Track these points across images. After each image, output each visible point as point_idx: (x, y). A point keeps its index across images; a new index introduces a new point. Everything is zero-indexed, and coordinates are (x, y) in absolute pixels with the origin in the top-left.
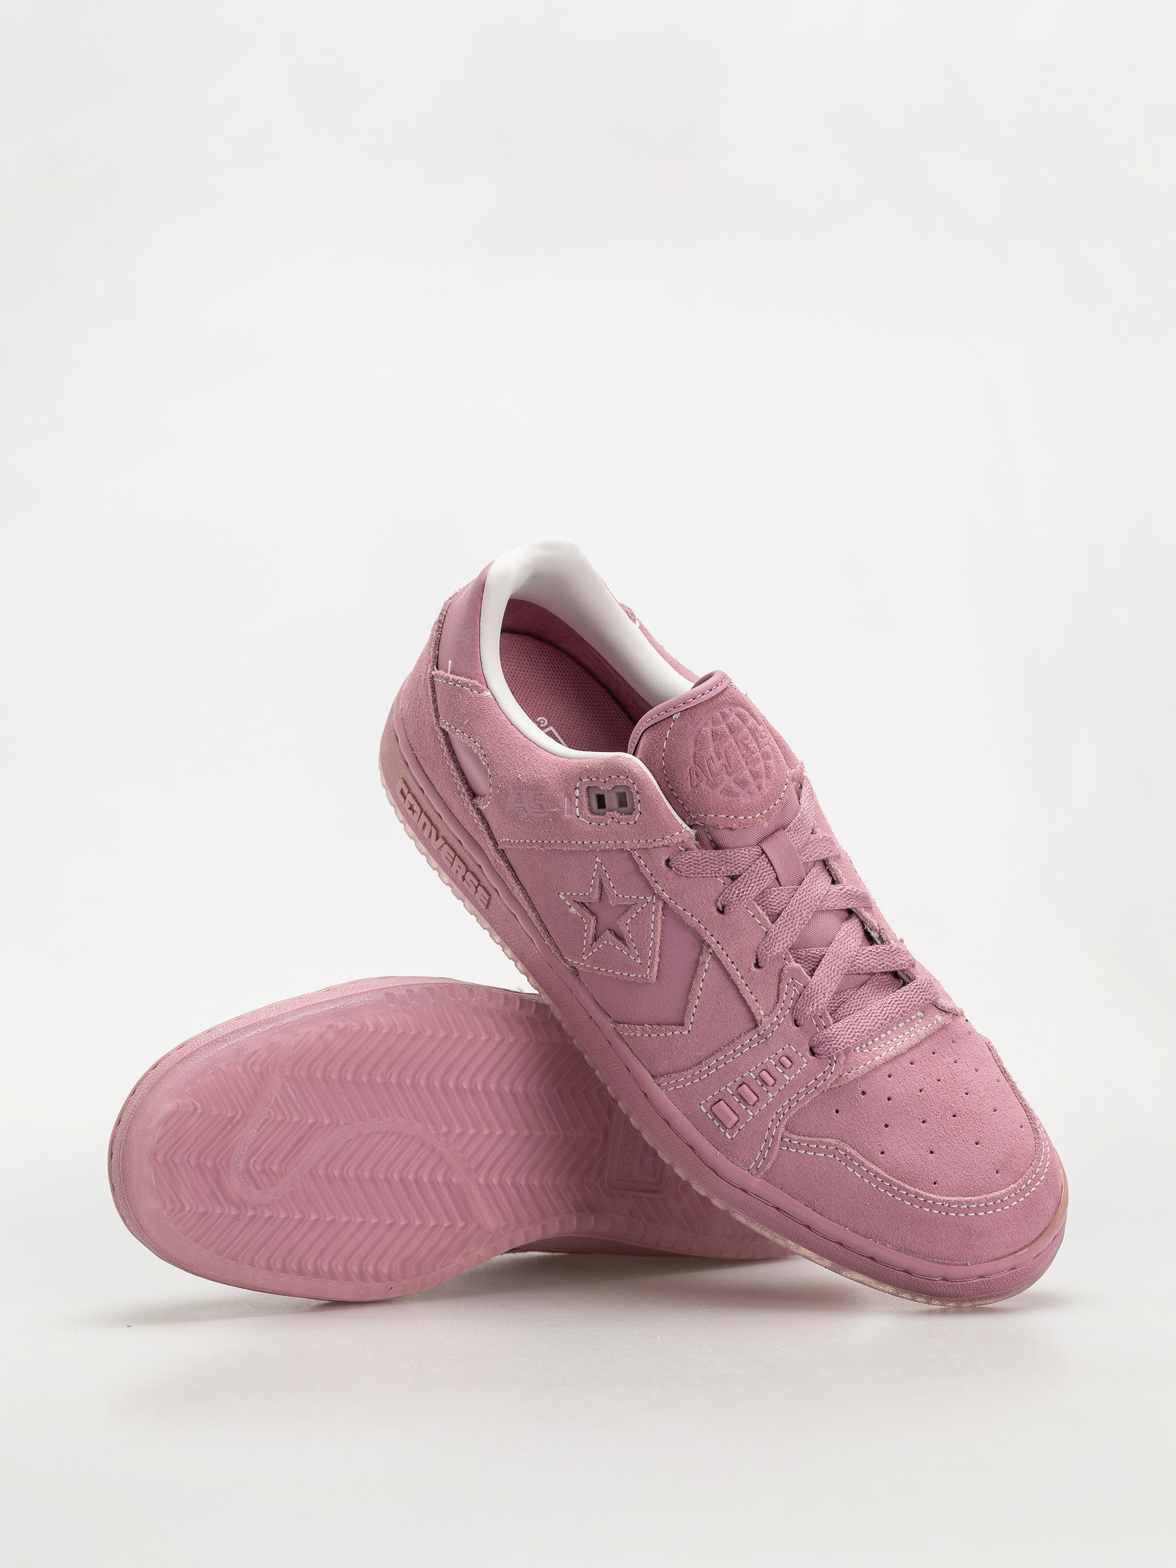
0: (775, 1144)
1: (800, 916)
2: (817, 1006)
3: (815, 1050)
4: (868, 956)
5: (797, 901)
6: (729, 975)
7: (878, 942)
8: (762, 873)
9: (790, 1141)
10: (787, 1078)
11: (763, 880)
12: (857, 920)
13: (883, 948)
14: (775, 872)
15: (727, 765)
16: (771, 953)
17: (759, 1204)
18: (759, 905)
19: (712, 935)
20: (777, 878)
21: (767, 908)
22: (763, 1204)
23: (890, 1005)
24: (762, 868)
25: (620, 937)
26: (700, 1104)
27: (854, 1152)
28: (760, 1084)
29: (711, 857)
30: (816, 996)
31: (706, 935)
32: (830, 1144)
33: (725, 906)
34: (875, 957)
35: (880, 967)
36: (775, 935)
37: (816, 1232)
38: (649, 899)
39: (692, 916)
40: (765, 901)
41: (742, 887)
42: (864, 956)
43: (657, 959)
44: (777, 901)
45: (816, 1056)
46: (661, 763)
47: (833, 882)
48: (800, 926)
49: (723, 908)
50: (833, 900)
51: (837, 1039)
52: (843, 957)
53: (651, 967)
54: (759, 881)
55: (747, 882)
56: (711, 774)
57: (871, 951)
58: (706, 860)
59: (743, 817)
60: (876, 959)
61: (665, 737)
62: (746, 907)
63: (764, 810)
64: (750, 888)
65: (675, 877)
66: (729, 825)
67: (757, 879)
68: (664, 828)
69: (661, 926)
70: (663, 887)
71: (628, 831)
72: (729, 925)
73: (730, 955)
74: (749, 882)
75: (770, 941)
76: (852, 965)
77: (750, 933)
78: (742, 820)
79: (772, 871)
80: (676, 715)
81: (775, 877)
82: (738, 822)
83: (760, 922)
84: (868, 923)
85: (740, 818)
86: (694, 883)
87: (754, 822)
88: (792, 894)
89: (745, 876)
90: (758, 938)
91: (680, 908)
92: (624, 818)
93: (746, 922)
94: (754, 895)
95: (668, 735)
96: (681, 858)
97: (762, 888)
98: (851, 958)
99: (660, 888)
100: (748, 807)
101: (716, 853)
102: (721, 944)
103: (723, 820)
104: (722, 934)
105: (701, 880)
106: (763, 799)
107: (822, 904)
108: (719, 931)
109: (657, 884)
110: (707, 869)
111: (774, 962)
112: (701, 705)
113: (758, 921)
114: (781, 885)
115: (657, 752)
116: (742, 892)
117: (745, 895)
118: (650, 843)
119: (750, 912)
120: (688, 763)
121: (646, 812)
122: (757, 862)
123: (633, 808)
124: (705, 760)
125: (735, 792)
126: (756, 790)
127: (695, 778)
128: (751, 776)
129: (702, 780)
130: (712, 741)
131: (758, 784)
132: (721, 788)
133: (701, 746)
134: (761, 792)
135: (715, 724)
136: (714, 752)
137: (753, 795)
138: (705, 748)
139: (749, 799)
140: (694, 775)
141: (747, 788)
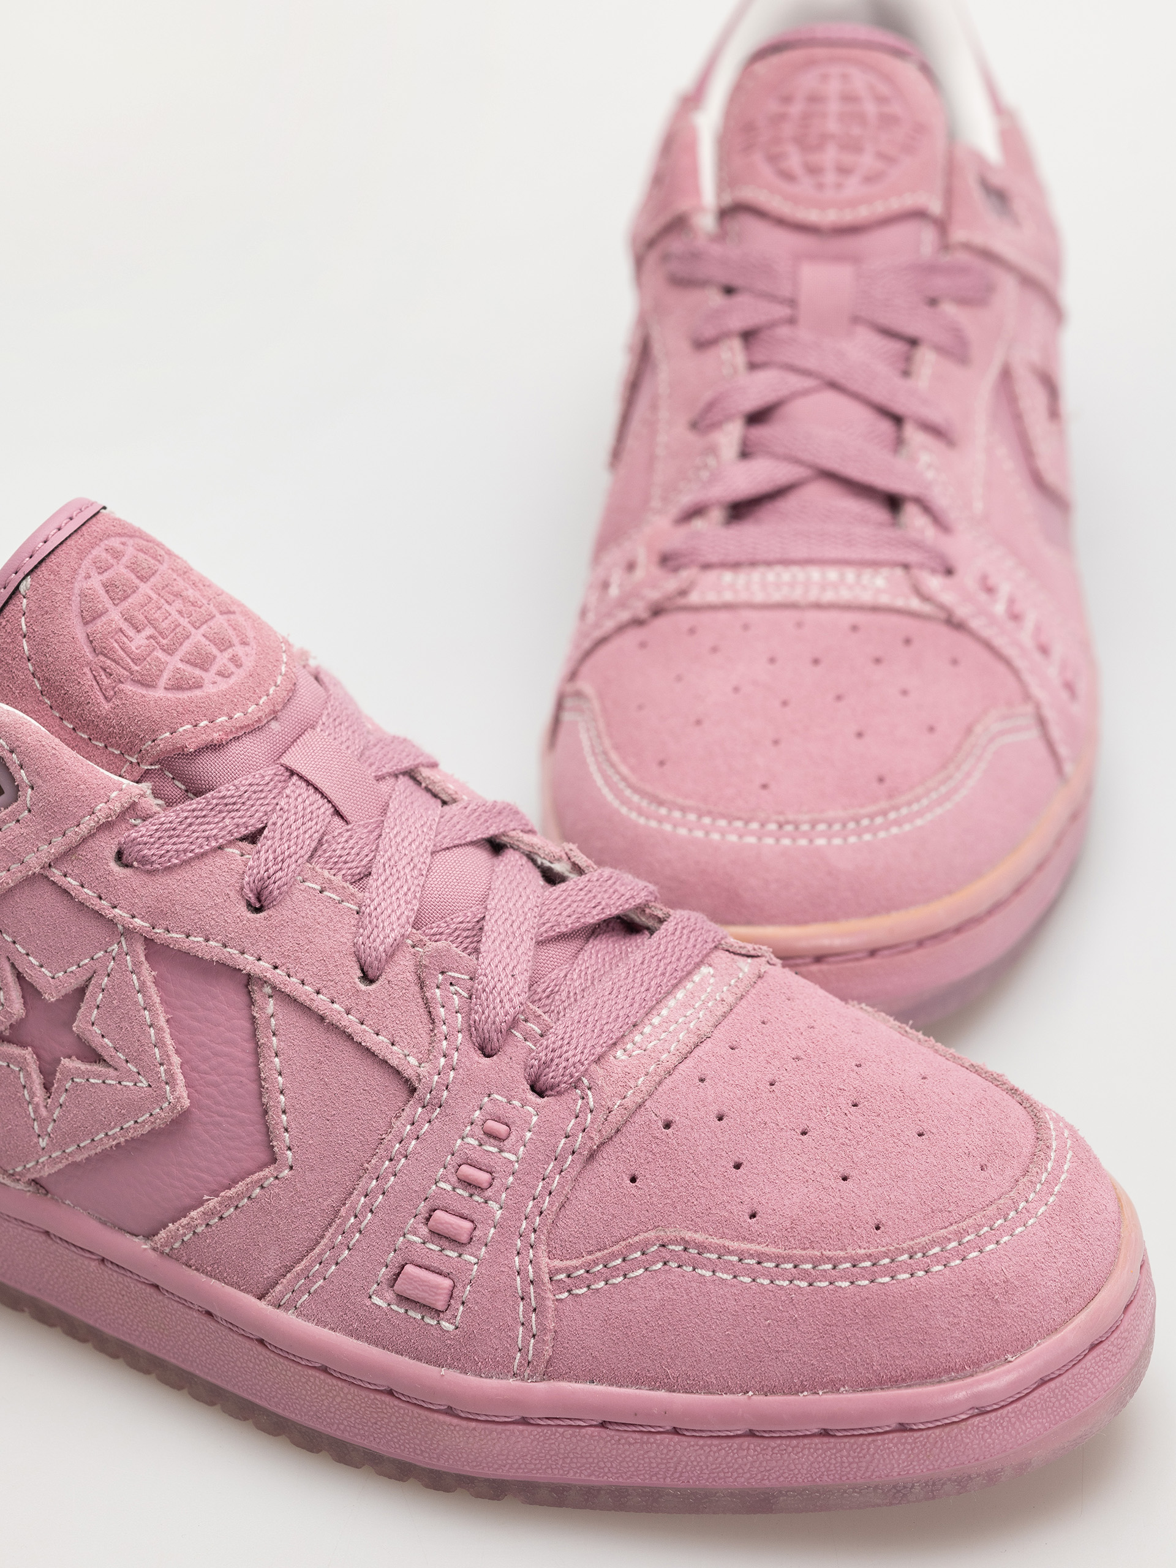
0: (543, 1294)
1: (408, 863)
2: (511, 1000)
3: (540, 1085)
5: (390, 841)
6: (322, 1018)
7: (573, 875)
8: (304, 809)
9: (569, 1276)
10: (513, 1158)
11: (311, 820)
12: (517, 855)
14: (329, 802)
15: (157, 634)
16: (382, 943)
17: (562, 1435)
18: (322, 867)
19: (259, 958)
20: (337, 813)
21: (340, 868)
22: (570, 1431)
23: (645, 966)
24: (300, 800)
25: (95, 1057)
26: (370, 1297)
27: (699, 1237)
28: (466, 1194)
29: (195, 814)
30: (499, 985)
31: (248, 963)
32: (648, 1243)
34: (579, 899)
36: (375, 910)
37: (696, 1434)
38: (114, 948)
39: (207, 940)
40: (332, 858)
41: (277, 844)
42: (557, 903)
43: (176, 1060)
44: (354, 851)
45: (549, 1093)
46: (32, 685)
47: (444, 803)
48: (416, 882)
49: (259, 899)
50: (456, 830)
51: (573, 1047)
52: (520, 912)
53: (171, 1081)
54: (303, 824)
55: (282, 833)
56: (133, 660)
57: (564, 893)
58: (189, 821)
59: (226, 718)
60: (581, 902)
61: (21, 632)
62: (300, 878)
63: (260, 698)
64: (292, 842)
65: (145, 878)
66: (205, 738)
67: (300, 821)
68: (87, 793)
69: (158, 990)
70: (130, 910)
71: (25, 834)
72: (282, 925)
73: (308, 979)
74: (287, 831)
75: (370, 922)
76: (542, 921)
77: (329, 924)
78: (226, 724)
79: (321, 801)
80: (24, 582)
81: (332, 810)
82: (220, 728)
83: (337, 895)
84: (540, 852)
85: (220, 719)
86: (185, 874)
87: (251, 722)
88: (375, 833)
89: (274, 824)
90: (347, 927)
91: (178, 936)
92: (6, 814)
93: (313, 908)
94: (306, 852)
95: (24, 627)
96: (141, 837)
97: (316, 834)
98: (536, 909)
99: (126, 915)
100: (228, 696)
101: (204, 801)
102: (283, 968)
103: (191, 735)
104: (276, 949)
105: (196, 864)
106: (251, 678)
107: (439, 837)
108: (269, 945)
109: (116, 910)
110: (197, 838)
111: (396, 959)
112: (64, 547)
113: (334, 896)
114: (347, 822)
115: (17, 669)
116: (282, 854)
117: (290, 857)
118: (74, 834)
119: (311, 885)
120: (83, 659)
121: (41, 777)
122: (288, 791)
123: (16, 784)
124: (112, 641)
125: (193, 680)
126: (232, 667)
127: (106, 681)
128: (212, 645)
129: (122, 679)
130: (111, 602)
131: (231, 655)
132: (163, 681)
133: (94, 619)
134: (241, 669)
135: (103, 572)
136: (122, 620)
137: (229, 676)
138: (104, 619)
139: (223, 685)
140: (104, 677)
141: (214, 669)
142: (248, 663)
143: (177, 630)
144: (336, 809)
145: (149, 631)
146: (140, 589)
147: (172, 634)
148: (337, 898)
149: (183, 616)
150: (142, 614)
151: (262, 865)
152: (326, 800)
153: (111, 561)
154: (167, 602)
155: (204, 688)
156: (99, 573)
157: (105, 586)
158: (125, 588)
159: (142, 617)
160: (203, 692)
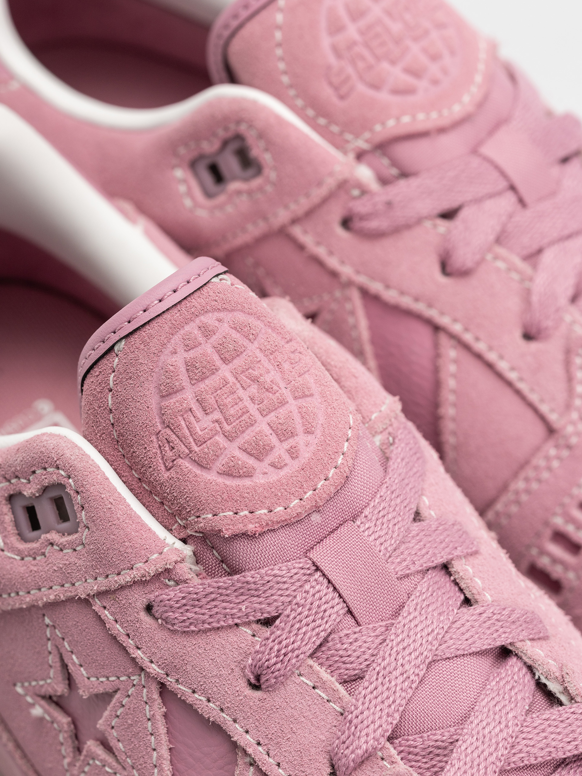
1: (402, 674)
4: (543, 731)
5: (392, 648)
7: (563, 698)
8: (319, 606)
11: (322, 618)
13: (572, 710)
14: (344, 602)
15: (223, 419)
16: (353, 752)
18: (321, 664)
19: (247, 732)
20: (350, 612)
21: (339, 668)
24: (317, 596)
29: (220, 591)
31: (237, 732)
33: (259, 676)
34: (558, 730)
35: (569, 747)
36: (357, 717)
38: (135, 678)
39: (208, 701)
40: (333, 656)
41: (284, 636)
42: (536, 731)
44: (355, 654)
46: (111, 433)
47: (466, 602)
48: (404, 694)
49: (258, 680)
50: (467, 635)
52: (494, 741)
54: (314, 621)
55: (292, 626)
56: (194, 440)
57: (547, 720)
58: (213, 596)
59: (266, 511)
60: (559, 733)
61: (108, 387)
62: (297, 672)
63: (305, 493)
64: (300, 636)
65: (166, 634)
66: (240, 528)
67: (311, 618)
68: (130, 550)
69: (166, 722)
70: (150, 657)
71: (77, 565)
72: (272, 709)
73: (284, 764)
74: (297, 626)
75: (349, 729)
76: (513, 751)
77: (313, 720)
78: (264, 517)
79: (337, 600)
80: (119, 344)
81: (346, 609)
82: (257, 520)
83: (327, 695)
84: (540, 668)
85: (260, 512)
86: (201, 640)
87: (289, 517)
88: (382, 637)
89: (288, 616)
90: (329, 726)
91: (186, 690)
92: (66, 541)
93: (303, 701)
94: (309, 648)
95: (111, 383)
96: (169, 600)
97: (323, 633)
98: (509, 739)
99: (146, 659)
100: (273, 490)
101: (230, 582)
102: (265, 747)
103: (229, 522)
104: (263, 729)
105: (212, 636)
106: (302, 472)
107: (444, 646)
108: (257, 724)
109: (139, 652)
110: (217, 613)
111: (364, 768)
112: (159, 320)
113: (323, 695)
114: (358, 624)
115: (101, 416)
116: (285, 647)
117: (293, 651)
118: (115, 580)
119: (305, 681)
120: (152, 428)
121: (95, 525)
122: (307, 587)
123: (77, 520)
124: (180, 418)
125: (245, 470)
126: (286, 458)
127: (169, 454)
128: (274, 434)
129: (181, 456)
130: (189, 381)
131: (289, 446)
132: (218, 465)
133: (170, 394)
134: (297, 460)
135: (190, 350)
136: (195, 400)
137: (281, 468)
138: (179, 396)
139: (274, 476)
140: (167, 449)
141: (269, 459)
142: (305, 455)
143: (243, 418)
144: (349, 609)
145: (217, 415)
146: (220, 371)
147: (237, 422)
148: (326, 697)
149: (254, 403)
150: (215, 397)
151: (266, 653)
152: (342, 600)
153: (201, 339)
154: (242, 387)
155: (253, 478)
156: (185, 350)
157: (186, 364)
158: (204, 370)
159: (212, 401)
160: (252, 481)
